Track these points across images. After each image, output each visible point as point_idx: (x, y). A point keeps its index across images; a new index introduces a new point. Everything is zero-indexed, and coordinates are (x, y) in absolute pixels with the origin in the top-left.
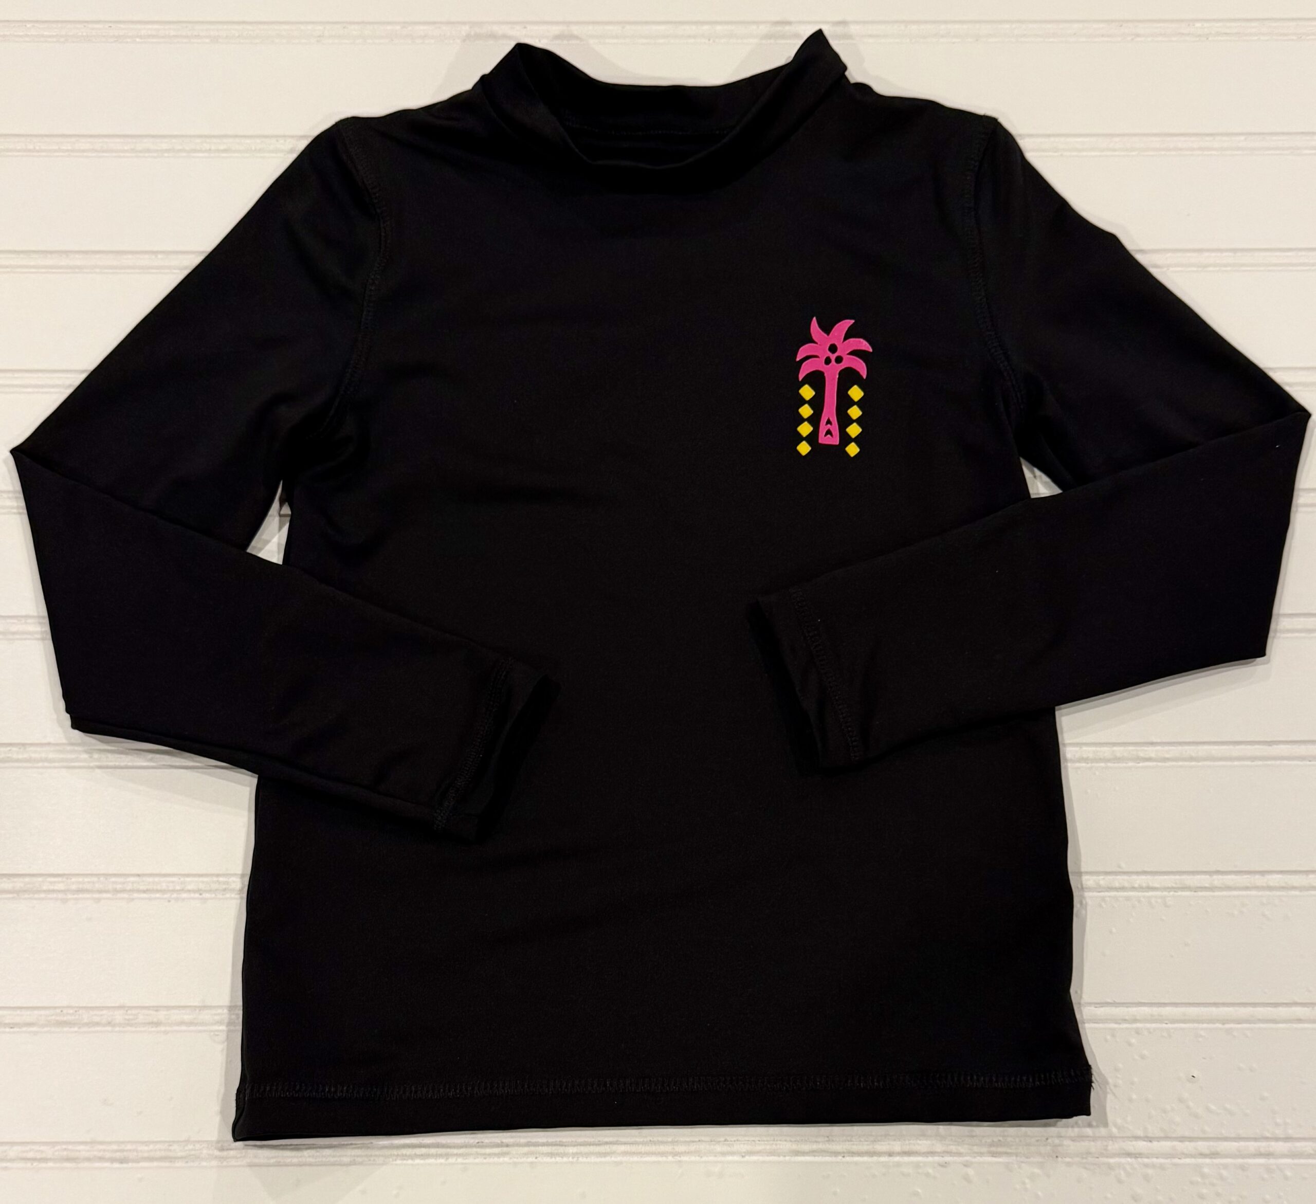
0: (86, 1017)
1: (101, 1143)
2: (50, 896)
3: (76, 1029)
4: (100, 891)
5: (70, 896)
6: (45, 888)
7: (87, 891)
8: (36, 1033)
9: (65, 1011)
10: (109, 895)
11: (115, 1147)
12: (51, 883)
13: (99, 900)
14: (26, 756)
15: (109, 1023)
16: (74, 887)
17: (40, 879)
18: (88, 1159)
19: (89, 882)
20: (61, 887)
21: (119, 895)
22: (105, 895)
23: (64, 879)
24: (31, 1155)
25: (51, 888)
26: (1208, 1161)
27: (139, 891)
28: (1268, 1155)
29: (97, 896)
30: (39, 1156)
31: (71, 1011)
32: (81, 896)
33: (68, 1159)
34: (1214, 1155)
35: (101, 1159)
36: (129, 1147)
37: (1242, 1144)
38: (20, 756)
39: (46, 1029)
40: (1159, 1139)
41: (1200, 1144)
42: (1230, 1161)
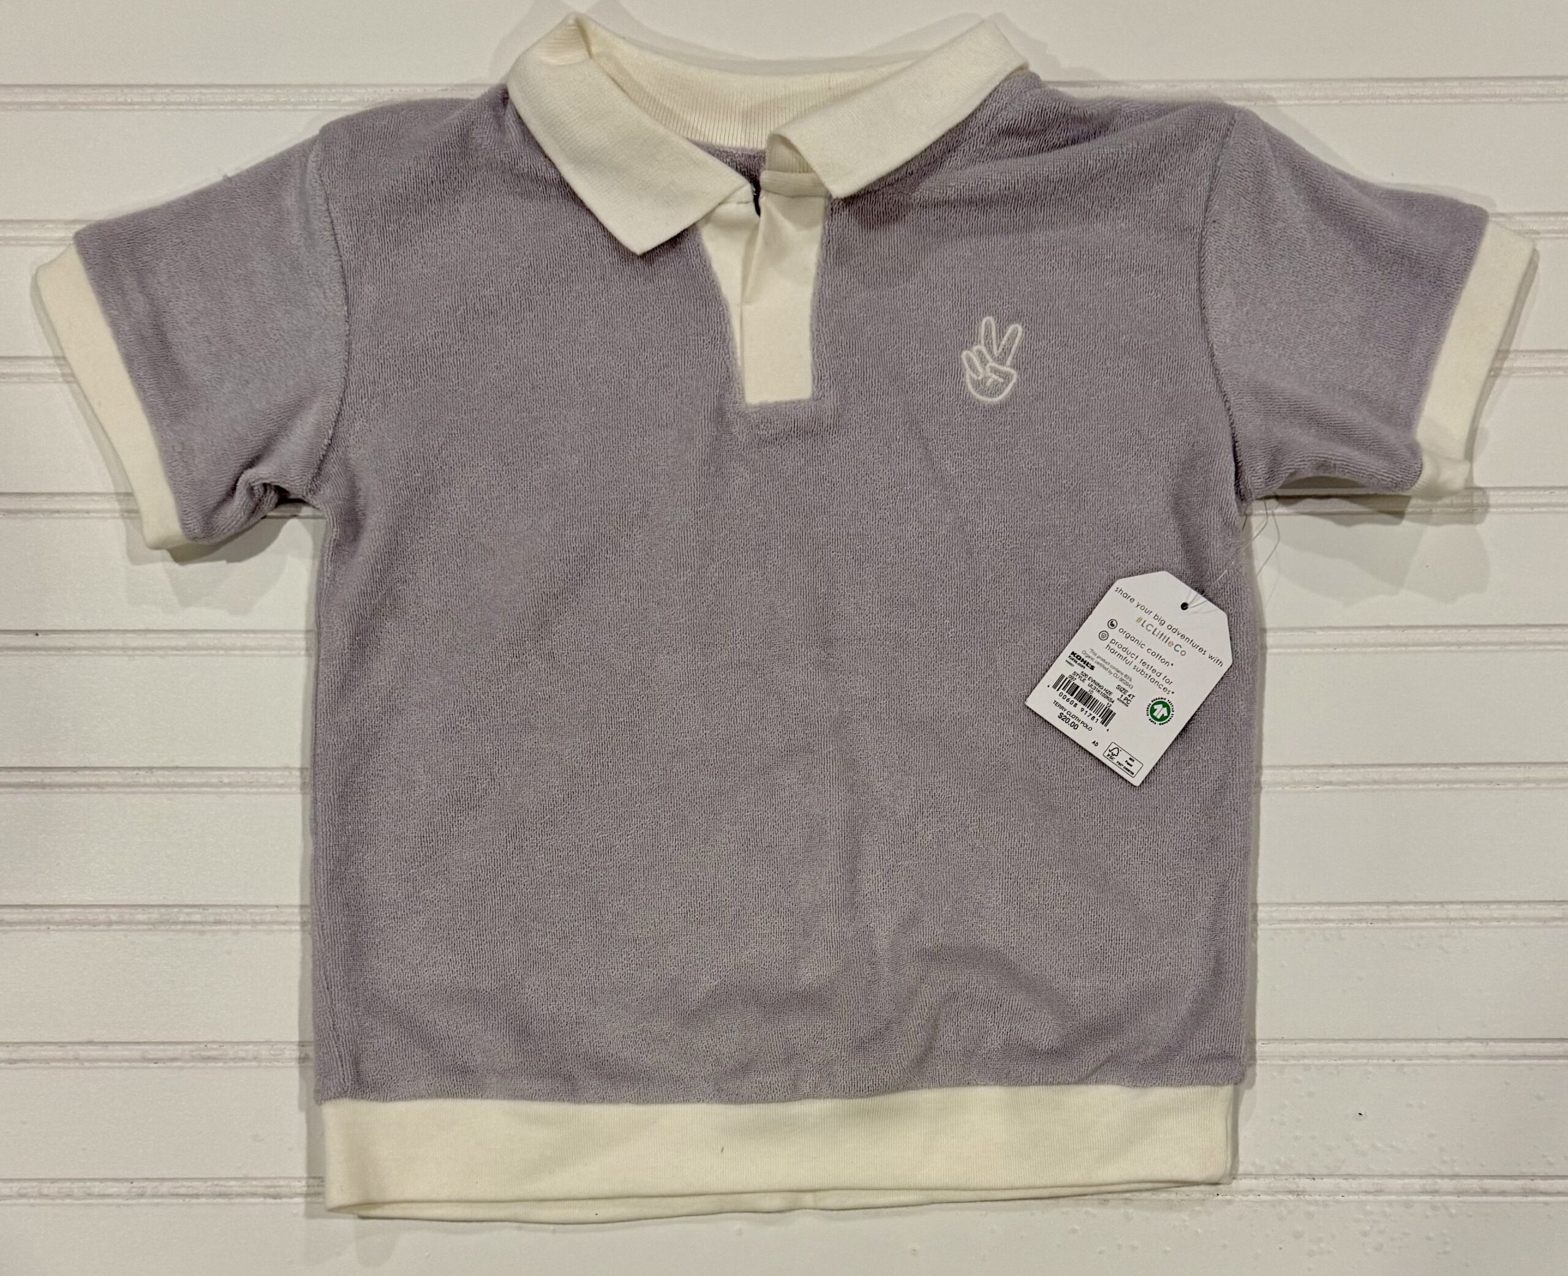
0: (231, 1052)
2: (188, 927)
3: (220, 1064)
4: (239, 923)
5: (208, 928)
8: (181, 1068)
10: (248, 927)
12: (188, 914)
14: (153, 780)
16: (211, 919)
17: (176, 910)
19: (226, 914)
22: (243, 927)
24: (183, 1191)
25: (188, 919)
26: (1371, 1197)
28: (1434, 1192)
30: (191, 1191)
34: (1379, 1192)
37: (1407, 1181)
38: (148, 781)
39: (191, 1064)
40: (1322, 1177)
41: (1363, 1181)
42: (1393, 1197)
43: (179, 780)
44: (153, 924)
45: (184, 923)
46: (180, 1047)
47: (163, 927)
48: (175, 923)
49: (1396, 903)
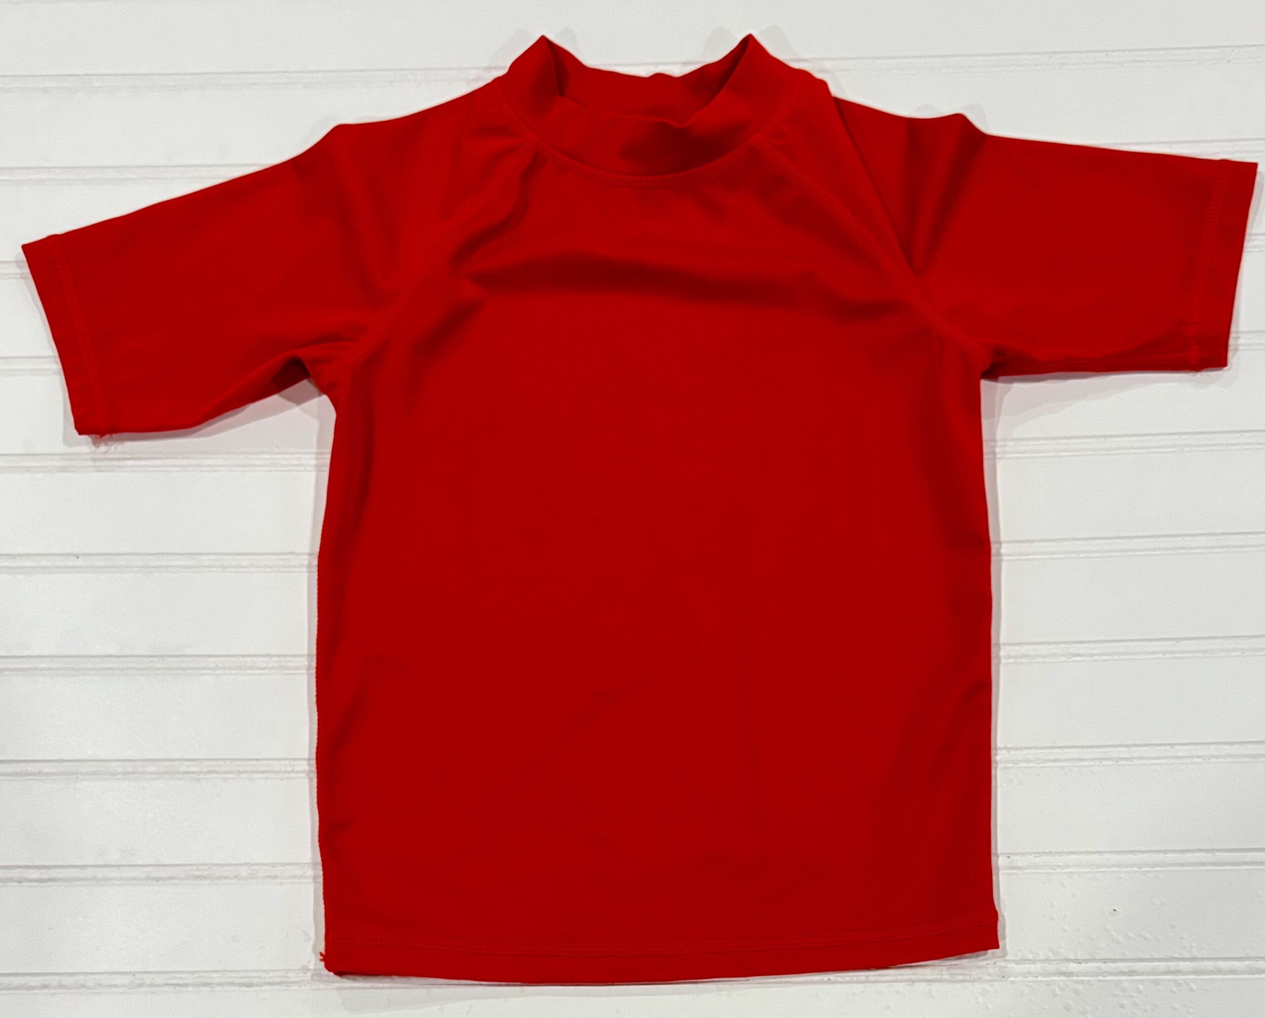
7: (217, 772)
11: (243, 974)
15: (236, 877)
16: (205, 770)
19: (217, 765)
27: (257, 772)
33: (205, 984)
35: (232, 984)
36: (253, 974)
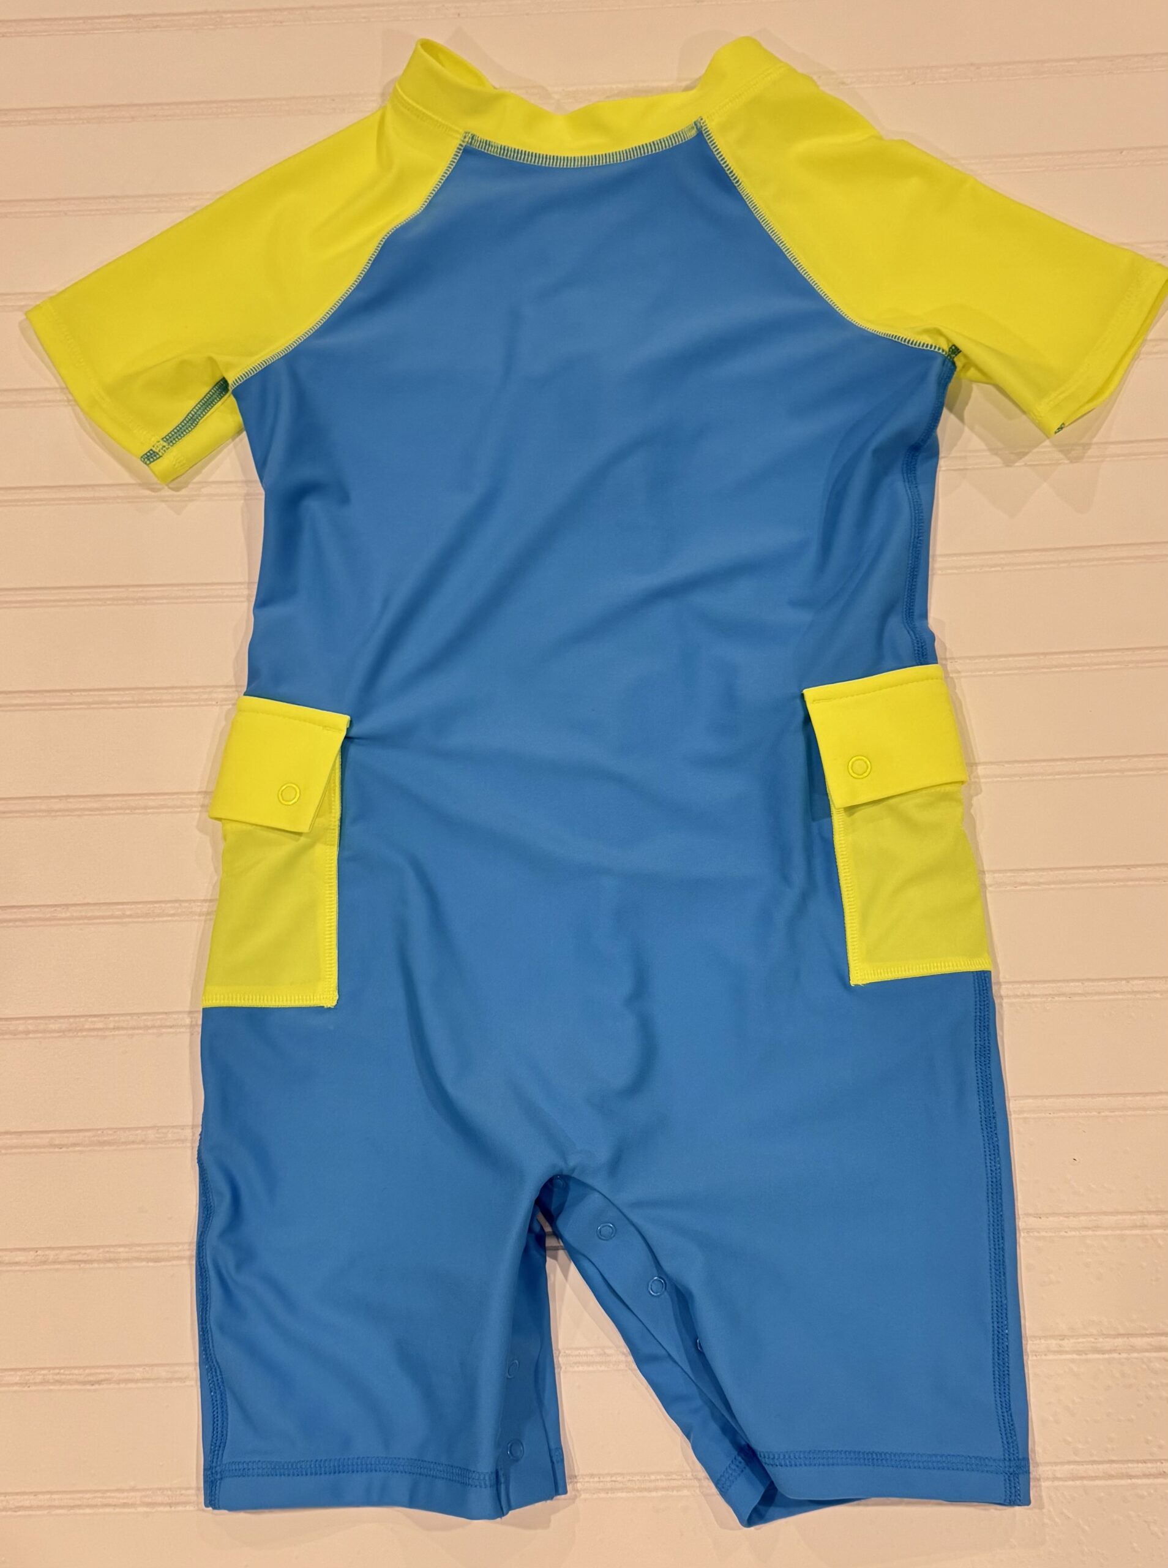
0: (123, 1136)
1: (139, 1245)
2: (92, 1033)
3: (114, 1147)
4: (134, 1028)
5: (108, 1033)
6: (86, 1027)
8: (81, 1152)
9: (105, 1132)
10: (141, 1031)
12: (92, 1022)
13: (133, 1035)
14: (68, 914)
17: (82, 1019)
18: (127, 1260)
20: (100, 1025)
21: (150, 1031)
22: (137, 1031)
23: (103, 1019)
24: (79, 1257)
25: (92, 1027)
26: (1090, 1233)
28: (1143, 1227)
29: (130, 1032)
30: (85, 1258)
31: (110, 1132)
32: (117, 1033)
34: (1097, 1227)
37: (1120, 1217)
38: (64, 915)
39: (89, 1148)
40: (1047, 1215)
41: (1083, 1218)
42: (1109, 1232)
43: (90, 914)
44: (64, 1031)
45: (90, 1030)
46: (81, 1134)
47: (71, 1034)
48: (82, 1030)
49: (1088, 980)
